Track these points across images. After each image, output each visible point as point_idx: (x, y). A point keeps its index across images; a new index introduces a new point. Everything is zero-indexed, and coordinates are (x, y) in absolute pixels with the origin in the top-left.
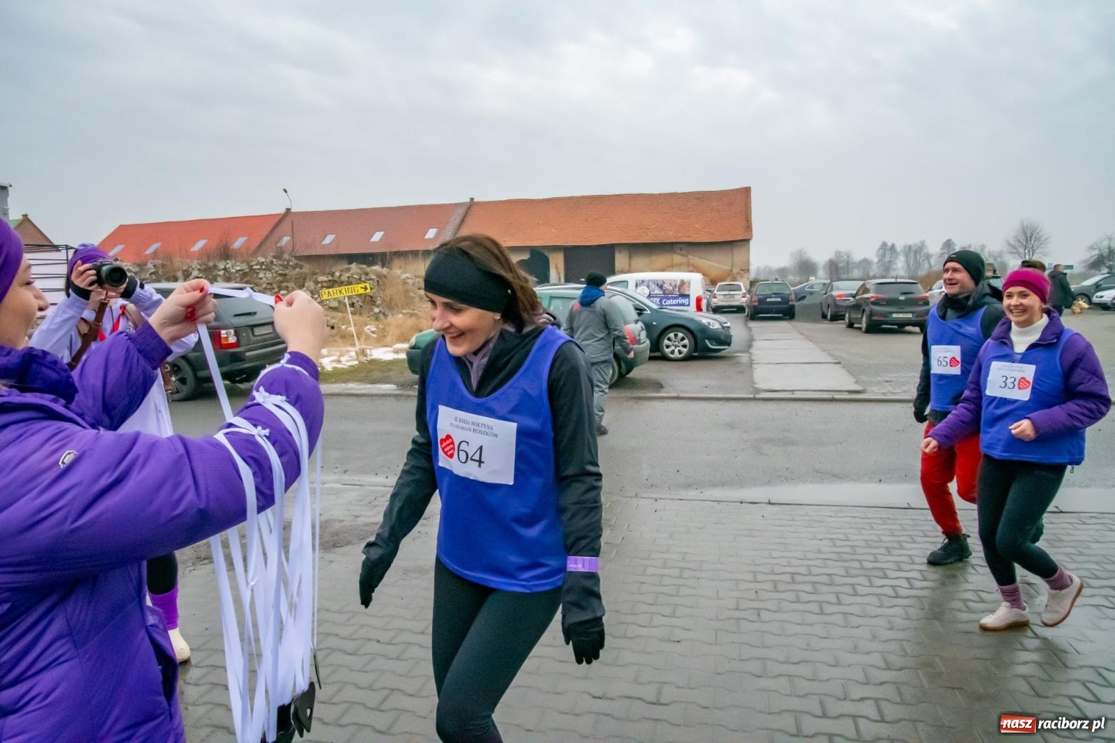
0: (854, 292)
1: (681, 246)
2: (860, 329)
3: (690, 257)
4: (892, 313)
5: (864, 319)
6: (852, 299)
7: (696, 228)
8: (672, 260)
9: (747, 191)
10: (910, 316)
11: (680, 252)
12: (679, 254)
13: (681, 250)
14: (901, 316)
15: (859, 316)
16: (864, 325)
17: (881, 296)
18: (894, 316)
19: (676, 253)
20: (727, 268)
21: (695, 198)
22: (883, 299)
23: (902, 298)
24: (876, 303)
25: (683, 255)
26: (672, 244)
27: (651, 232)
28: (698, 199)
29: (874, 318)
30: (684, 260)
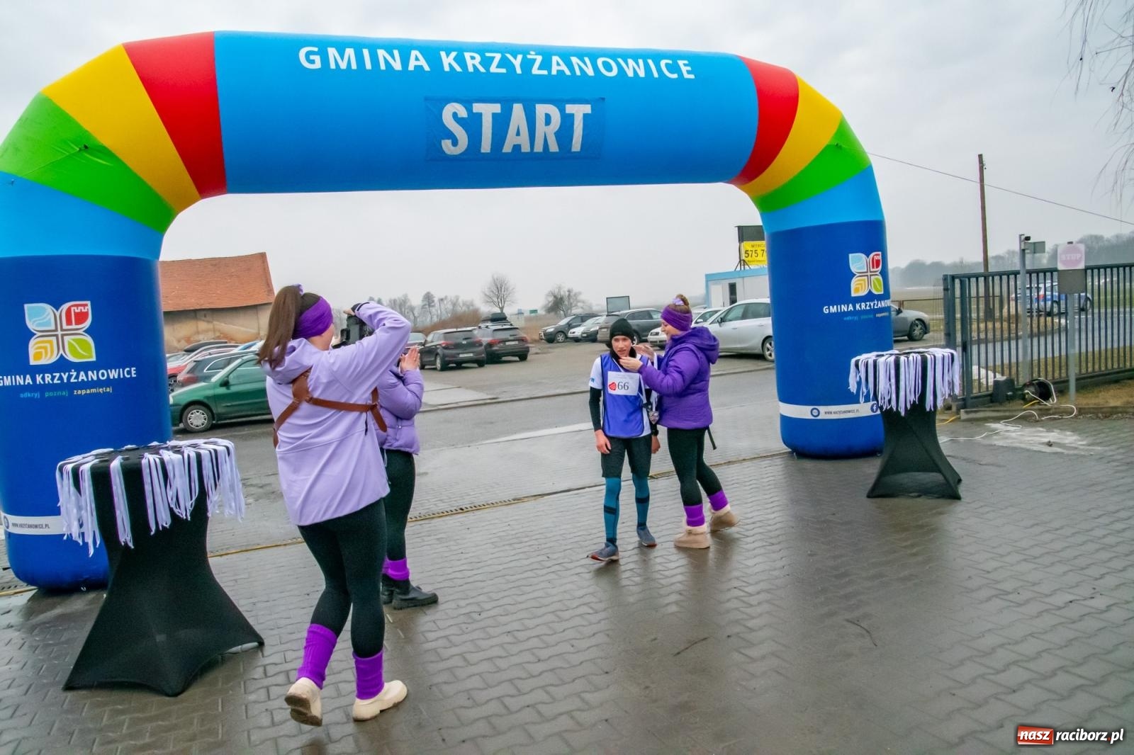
0: (423, 341)
1: (205, 312)
2: (435, 369)
3: (215, 323)
4: (459, 354)
5: (438, 361)
6: (421, 347)
7: (218, 294)
8: (197, 327)
9: (262, 256)
10: (471, 355)
11: (203, 318)
12: (204, 321)
13: (205, 316)
14: (466, 355)
15: (433, 359)
16: (438, 365)
17: (449, 342)
18: (461, 356)
19: (200, 320)
20: (254, 331)
21: (212, 265)
22: (451, 345)
23: (464, 342)
24: (445, 348)
25: (208, 322)
26: (195, 311)
27: (171, 300)
28: (215, 265)
29: (447, 359)
30: (210, 326)
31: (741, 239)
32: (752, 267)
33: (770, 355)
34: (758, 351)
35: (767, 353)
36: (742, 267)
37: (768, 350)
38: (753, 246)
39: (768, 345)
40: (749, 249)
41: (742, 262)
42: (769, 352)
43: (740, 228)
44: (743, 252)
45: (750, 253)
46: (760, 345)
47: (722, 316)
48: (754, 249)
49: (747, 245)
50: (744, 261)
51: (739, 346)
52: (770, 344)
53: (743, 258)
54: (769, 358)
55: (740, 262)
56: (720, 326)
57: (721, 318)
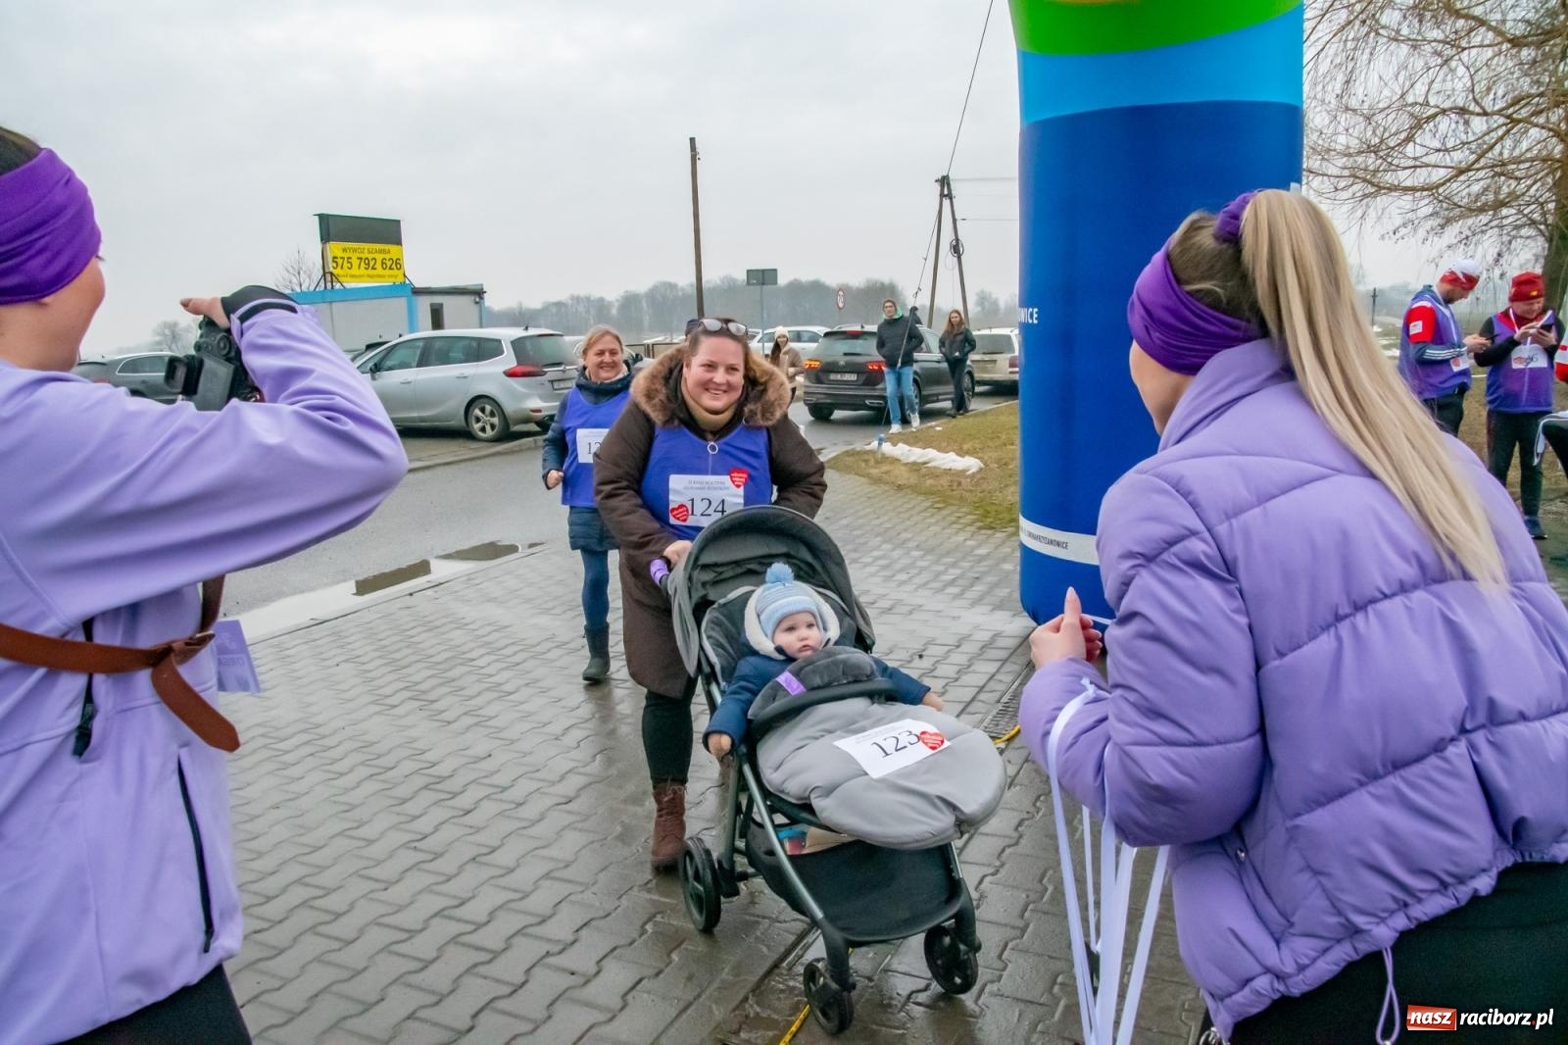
31: (326, 237)
32: (348, 285)
33: (483, 429)
34: (458, 421)
35: (477, 426)
36: (329, 285)
37: (478, 420)
38: (344, 250)
39: (477, 412)
40: (340, 254)
41: (329, 278)
42: (480, 425)
43: (325, 220)
44: (330, 260)
45: (340, 261)
46: (462, 412)
47: (376, 360)
48: (346, 255)
49: (336, 248)
50: (332, 274)
51: (415, 414)
52: (483, 410)
53: (332, 270)
54: (481, 434)
55: (324, 275)
56: (373, 379)
57: (375, 365)
